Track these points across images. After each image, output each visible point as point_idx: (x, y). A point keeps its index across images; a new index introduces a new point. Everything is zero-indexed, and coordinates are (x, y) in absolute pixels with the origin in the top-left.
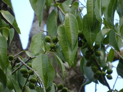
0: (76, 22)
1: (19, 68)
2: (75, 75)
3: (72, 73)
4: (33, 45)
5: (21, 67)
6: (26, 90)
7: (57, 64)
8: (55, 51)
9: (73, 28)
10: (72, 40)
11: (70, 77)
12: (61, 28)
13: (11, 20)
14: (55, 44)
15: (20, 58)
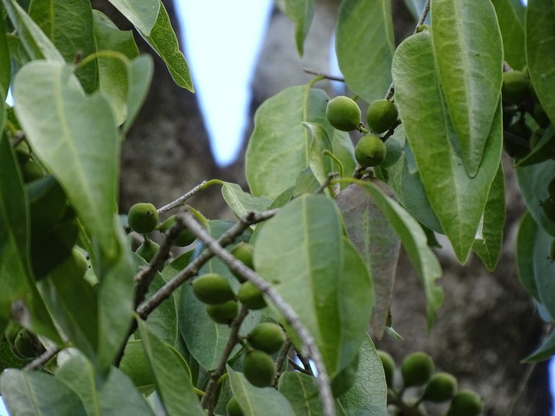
0: (491, 21)
1: (190, 275)
2: (500, 302)
3: (484, 290)
4: (262, 149)
5: (200, 265)
6: (229, 395)
7: (394, 246)
8: (385, 177)
9: (475, 52)
10: (471, 115)
11: (473, 310)
12: (412, 51)
13: (144, 10)
14: (384, 139)
15: (196, 218)
